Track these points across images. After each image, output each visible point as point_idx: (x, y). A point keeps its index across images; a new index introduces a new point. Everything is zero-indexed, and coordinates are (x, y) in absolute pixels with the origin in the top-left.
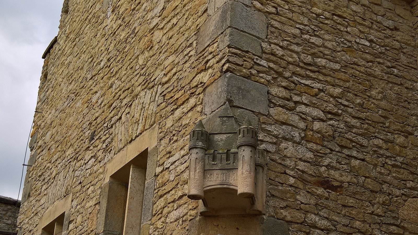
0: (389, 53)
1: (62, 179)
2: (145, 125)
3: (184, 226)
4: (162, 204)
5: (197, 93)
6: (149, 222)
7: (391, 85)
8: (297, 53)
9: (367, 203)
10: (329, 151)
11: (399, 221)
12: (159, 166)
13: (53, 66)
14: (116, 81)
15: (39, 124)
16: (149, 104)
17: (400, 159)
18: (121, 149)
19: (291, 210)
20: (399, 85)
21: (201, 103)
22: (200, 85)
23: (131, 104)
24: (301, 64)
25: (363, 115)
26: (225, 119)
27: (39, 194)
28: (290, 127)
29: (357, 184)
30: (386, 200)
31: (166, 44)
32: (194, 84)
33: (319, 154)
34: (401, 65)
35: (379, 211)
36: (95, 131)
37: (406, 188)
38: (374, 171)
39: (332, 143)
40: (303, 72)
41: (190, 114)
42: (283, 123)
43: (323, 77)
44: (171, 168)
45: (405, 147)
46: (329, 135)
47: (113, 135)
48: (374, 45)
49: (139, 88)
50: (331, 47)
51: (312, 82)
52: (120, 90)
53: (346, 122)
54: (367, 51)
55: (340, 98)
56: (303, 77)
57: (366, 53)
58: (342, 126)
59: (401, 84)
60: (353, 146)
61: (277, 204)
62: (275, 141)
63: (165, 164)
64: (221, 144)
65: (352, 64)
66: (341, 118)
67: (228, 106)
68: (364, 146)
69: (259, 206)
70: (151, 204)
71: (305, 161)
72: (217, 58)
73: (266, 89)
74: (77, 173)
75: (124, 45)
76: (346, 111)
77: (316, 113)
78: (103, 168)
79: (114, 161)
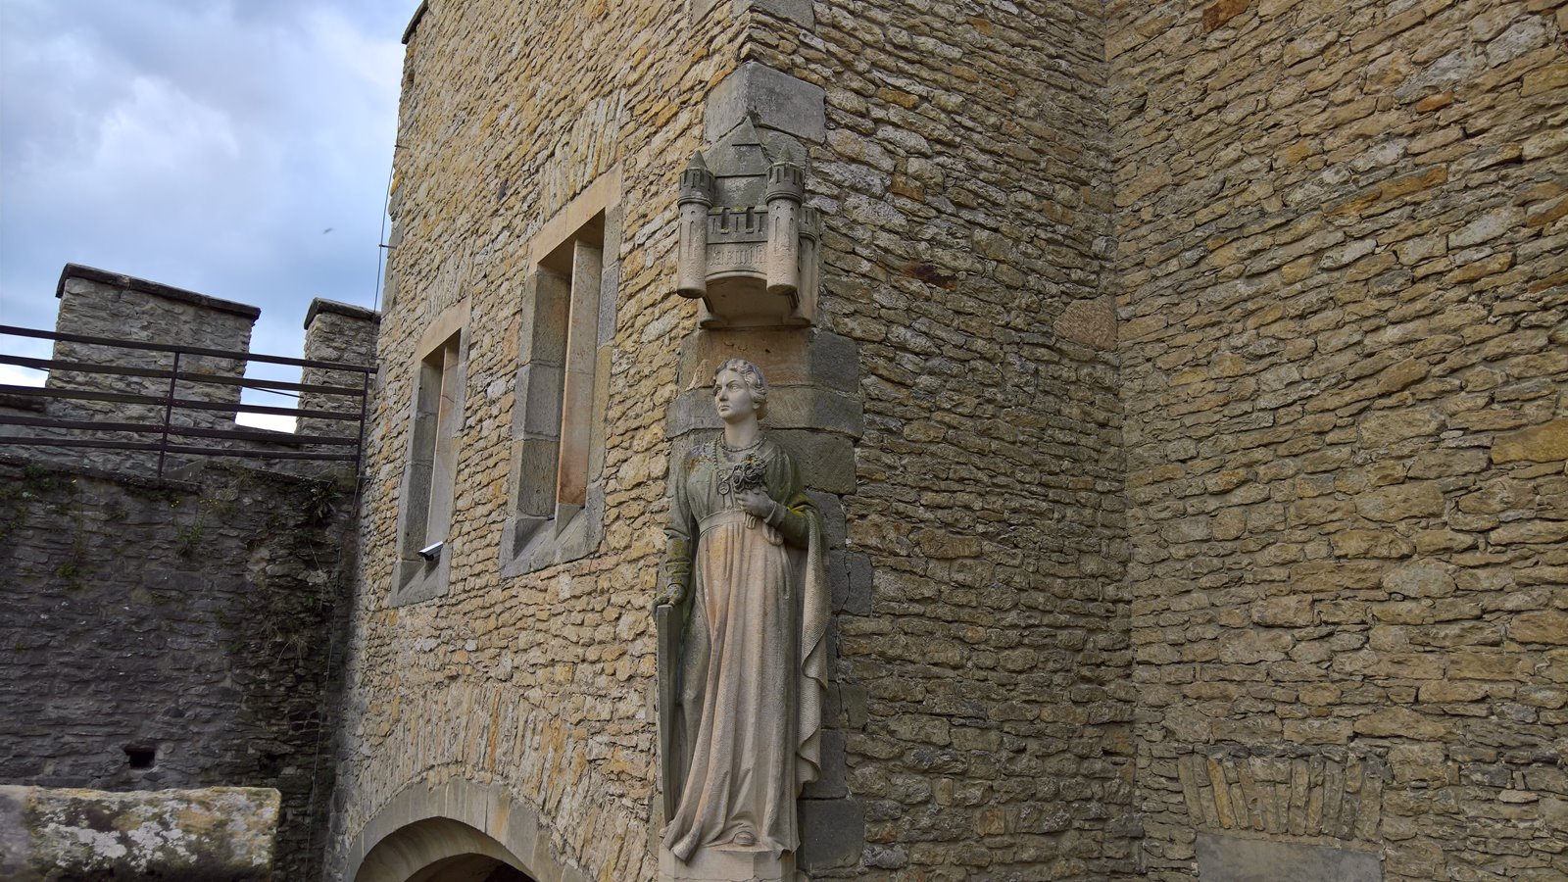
0: (1053, 30)
1: (452, 271)
2: (598, 165)
3: (672, 347)
4: (633, 311)
5: (692, 102)
6: (611, 343)
7: (1053, 91)
8: (881, 25)
9: (999, 308)
10: (935, 213)
11: (1054, 339)
12: (626, 241)
13: (423, 57)
14: (542, 84)
15: (404, 171)
16: (605, 126)
17: (1061, 229)
18: (557, 211)
19: (863, 319)
20: (1068, 91)
21: (701, 121)
22: (699, 87)
23: (572, 127)
24: (889, 47)
25: (999, 147)
26: (744, 149)
27: (413, 299)
28: (865, 168)
29: (982, 274)
30: (1033, 302)
31: (633, 7)
32: (687, 84)
33: (916, 219)
34: (1074, 52)
35: (1019, 322)
36: (507, 181)
37: (1069, 281)
38: (1014, 250)
39: (942, 198)
40: (890, 62)
41: (680, 142)
42: (852, 160)
43: (930, 72)
44: (647, 245)
45: (1072, 208)
46: (936, 184)
47: (540, 185)
48: (1026, 12)
49: (586, 96)
50: (946, 15)
51: (908, 81)
52: (550, 100)
53: (968, 160)
54: (1013, 25)
55: (960, 115)
56: (891, 72)
57: (1011, 28)
58: (960, 166)
59: (1073, 90)
60: (979, 204)
61: (838, 307)
62: (836, 192)
63: (636, 238)
64: (736, 196)
65: (983, 49)
66: (960, 152)
67: (751, 125)
68: (998, 205)
69: (805, 310)
70: (614, 311)
71: (890, 231)
72: (730, 33)
73: (822, 93)
74: (479, 258)
75: (554, 12)
76: (968, 139)
77: (914, 141)
78: (524, 247)
79: (544, 234)
